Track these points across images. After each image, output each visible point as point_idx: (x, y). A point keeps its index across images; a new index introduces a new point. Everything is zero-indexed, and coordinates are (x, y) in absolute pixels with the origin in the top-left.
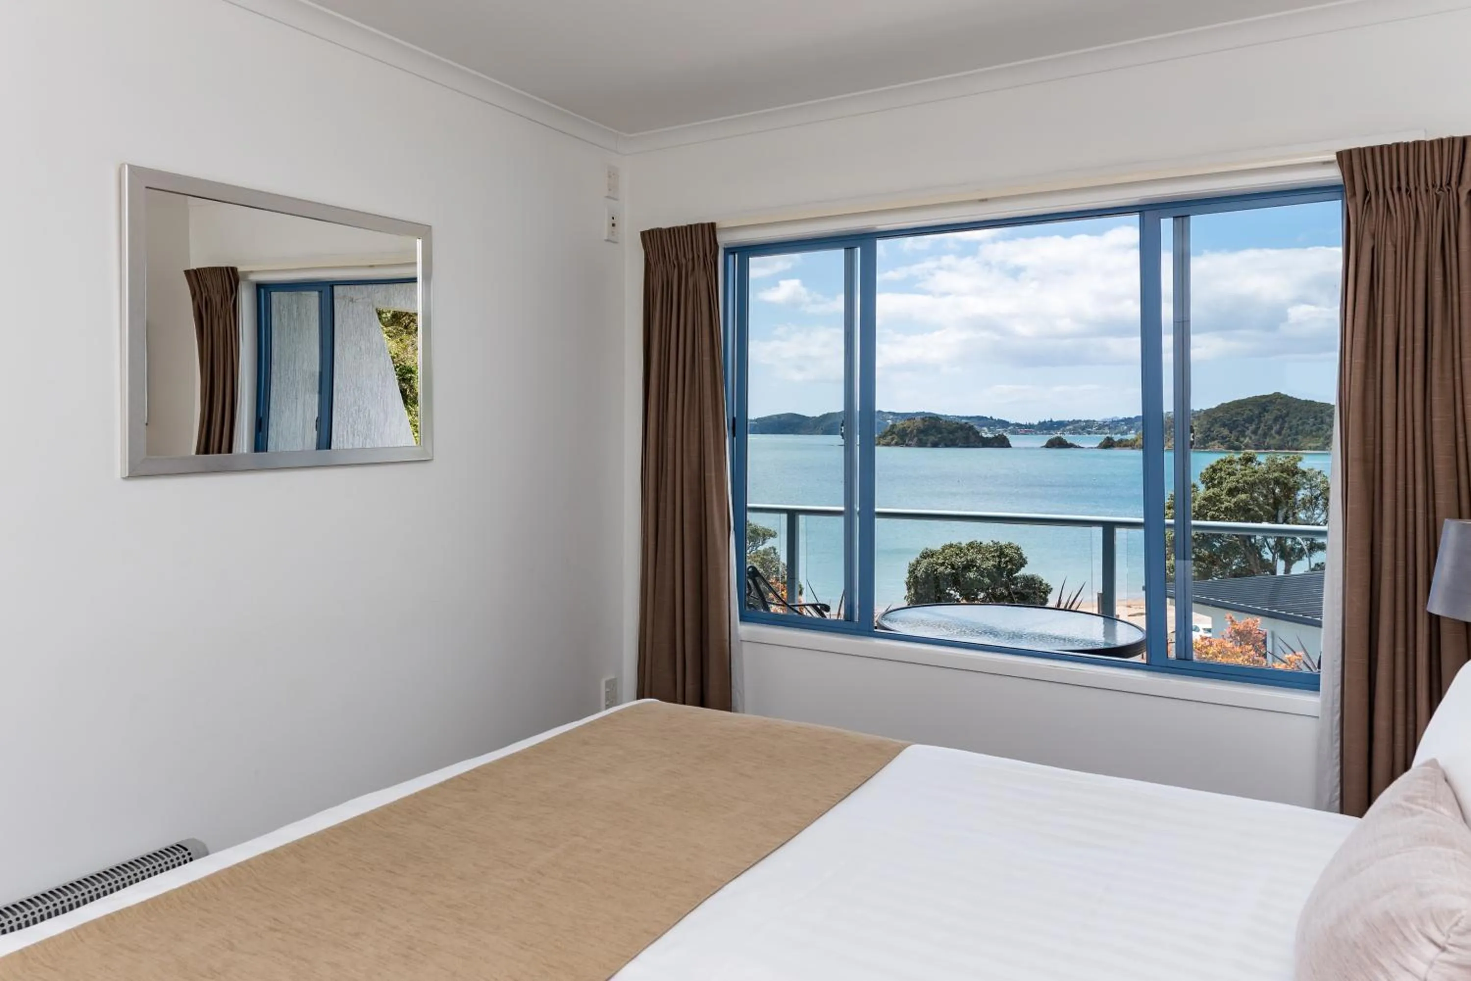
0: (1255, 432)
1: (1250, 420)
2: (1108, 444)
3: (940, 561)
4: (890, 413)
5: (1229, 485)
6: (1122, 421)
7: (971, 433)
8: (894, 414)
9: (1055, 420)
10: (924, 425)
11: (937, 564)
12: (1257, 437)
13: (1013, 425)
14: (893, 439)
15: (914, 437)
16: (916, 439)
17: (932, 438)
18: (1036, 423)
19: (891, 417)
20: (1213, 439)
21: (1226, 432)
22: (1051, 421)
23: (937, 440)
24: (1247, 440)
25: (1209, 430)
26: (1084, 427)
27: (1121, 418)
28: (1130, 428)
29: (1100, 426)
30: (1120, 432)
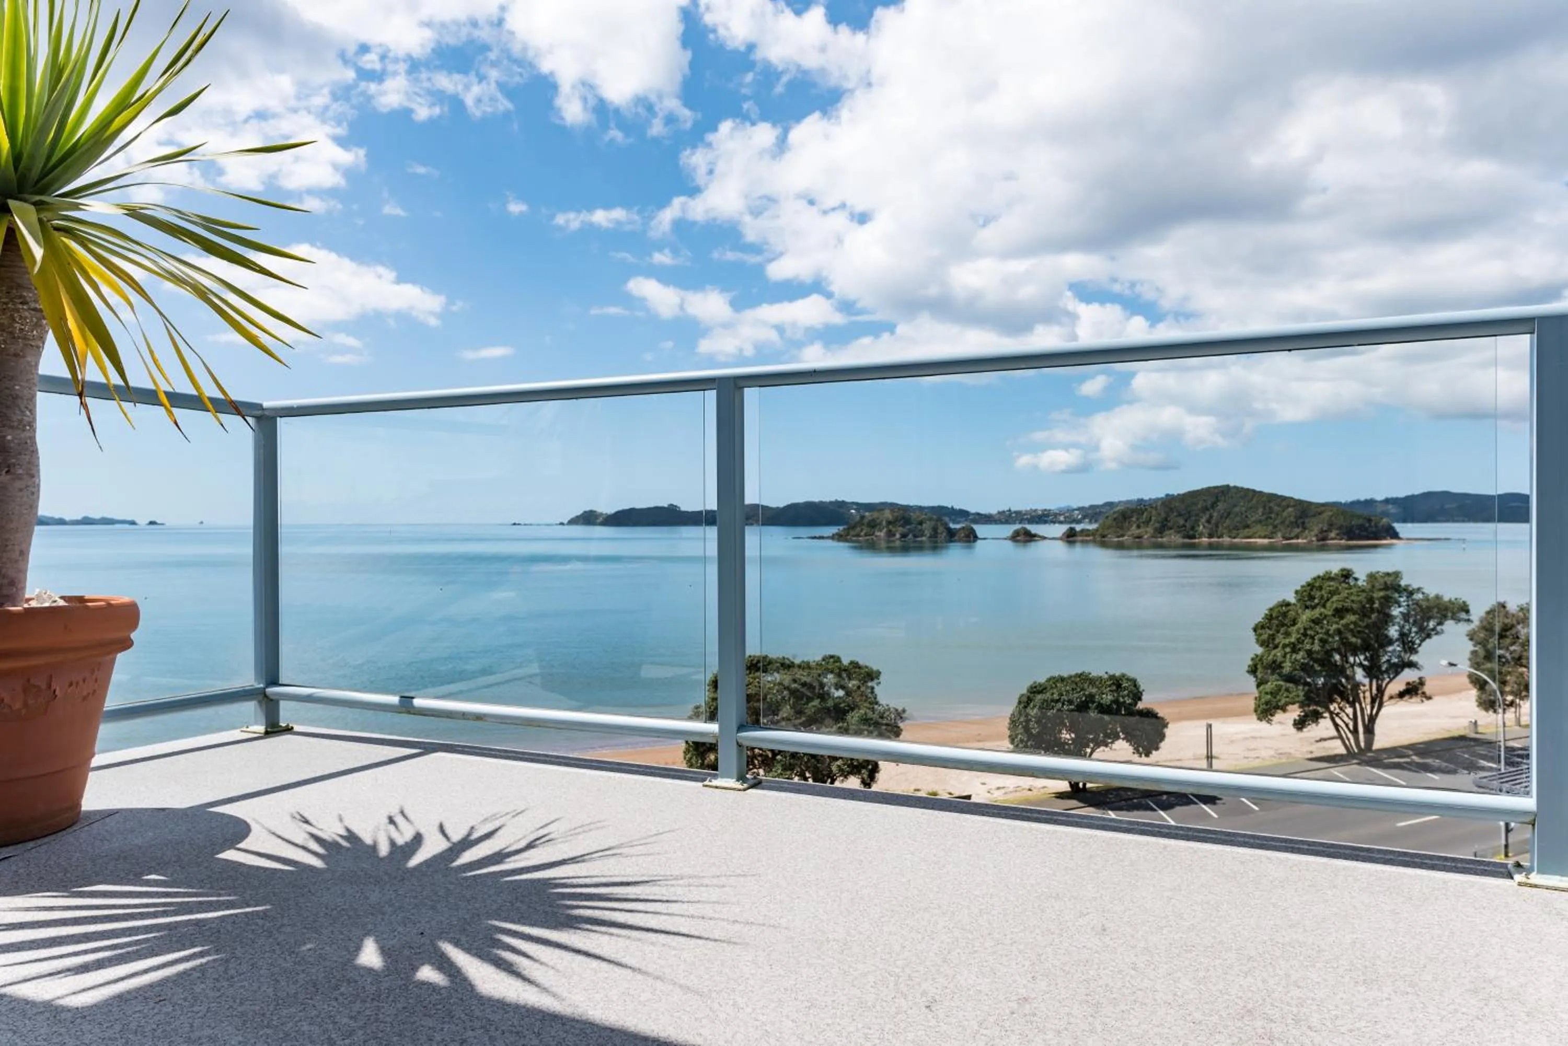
0: (1208, 521)
1: (1205, 509)
2: (1071, 533)
4: (853, 503)
5: (1335, 605)
6: (1076, 510)
7: (939, 524)
8: (857, 504)
9: (1013, 509)
10: (893, 516)
12: (1210, 526)
13: (973, 514)
14: (862, 530)
19: (855, 507)
22: (1010, 510)
25: (1166, 519)
26: (1044, 517)
27: (1075, 506)
28: (1084, 517)
29: (1056, 515)
30: (1079, 522)
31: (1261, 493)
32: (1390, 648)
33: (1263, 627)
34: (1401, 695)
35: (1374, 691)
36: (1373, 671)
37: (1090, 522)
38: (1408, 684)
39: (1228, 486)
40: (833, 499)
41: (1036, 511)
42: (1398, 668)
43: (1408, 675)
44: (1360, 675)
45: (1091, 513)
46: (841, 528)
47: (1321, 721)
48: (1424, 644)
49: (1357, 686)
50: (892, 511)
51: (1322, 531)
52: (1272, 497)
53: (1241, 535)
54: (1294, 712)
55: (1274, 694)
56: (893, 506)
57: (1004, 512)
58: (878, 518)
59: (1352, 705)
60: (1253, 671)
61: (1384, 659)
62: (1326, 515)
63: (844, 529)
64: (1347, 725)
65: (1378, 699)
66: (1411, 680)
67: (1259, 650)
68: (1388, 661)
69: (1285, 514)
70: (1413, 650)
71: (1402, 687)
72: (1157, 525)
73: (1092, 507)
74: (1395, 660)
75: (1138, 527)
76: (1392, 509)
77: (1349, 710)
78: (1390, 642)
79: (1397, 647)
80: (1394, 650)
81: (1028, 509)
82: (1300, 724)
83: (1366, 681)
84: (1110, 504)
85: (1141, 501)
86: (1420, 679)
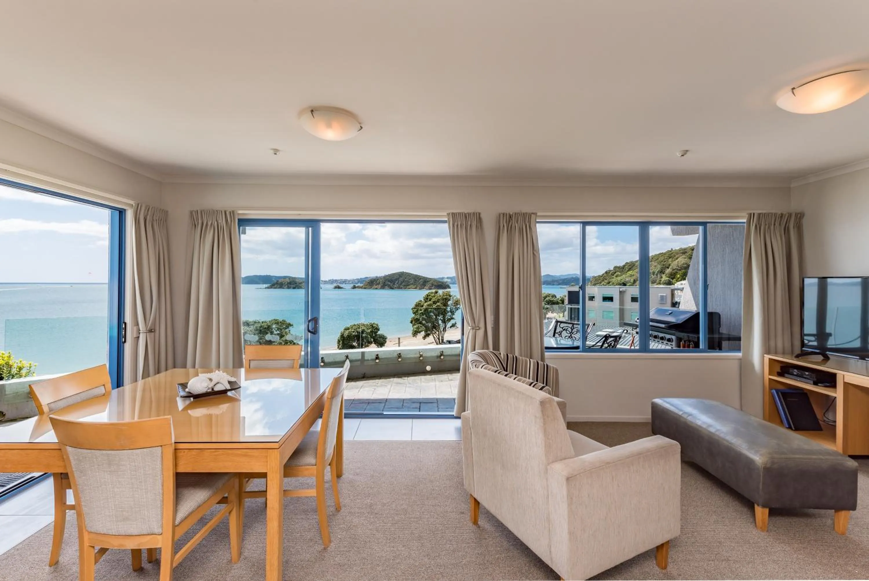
0: (398, 283)
1: (396, 279)
2: (354, 287)
3: (353, 331)
6: (355, 280)
11: (352, 332)
14: (277, 286)
15: (286, 285)
16: (286, 286)
17: (292, 286)
18: (327, 280)
20: (386, 285)
21: (390, 283)
23: (294, 286)
24: (395, 286)
26: (345, 282)
28: (358, 282)
29: (349, 281)
30: (356, 284)
31: (413, 274)
32: (448, 314)
33: (414, 308)
34: (451, 327)
35: (444, 327)
36: (444, 322)
37: (360, 284)
38: (452, 324)
39: (403, 272)
40: (265, 274)
41: (342, 280)
42: (449, 320)
43: (452, 322)
44: (440, 322)
45: (360, 281)
46: (269, 285)
47: (430, 336)
48: (456, 312)
49: (439, 325)
50: (290, 279)
51: (430, 286)
52: (416, 276)
53: (407, 288)
54: (423, 333)
55: (417, 328)
56: (290, 278)
57: (330, 280)
58: (284, 281)
59: (438, 331)
60: (411, 322)
61: (447, 317)
62: (431, 282)
63: (270, 286)
64: (437, 337)
65: (445, 330)
66: (453, 323)
67: (413, 315)
68: (447, 318)
69: (420, 281)
70: (453, 314)
71: (451, 325)
72: (382, 285)
73: (361, 279)
74: (449, 317)
75: (376, 285)
76: (449, 280)
77: (437, 333)
78: (448, 312)
79: (450, 314)
80: (449, 315)
81: (339, 279)
82: (424, 338)
83: (442, 324)
84: (367, 278)
85: (377, 277)
86: (455, 322)
